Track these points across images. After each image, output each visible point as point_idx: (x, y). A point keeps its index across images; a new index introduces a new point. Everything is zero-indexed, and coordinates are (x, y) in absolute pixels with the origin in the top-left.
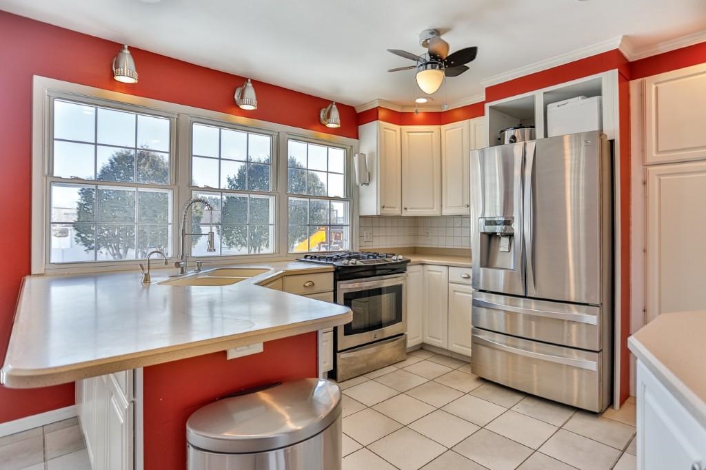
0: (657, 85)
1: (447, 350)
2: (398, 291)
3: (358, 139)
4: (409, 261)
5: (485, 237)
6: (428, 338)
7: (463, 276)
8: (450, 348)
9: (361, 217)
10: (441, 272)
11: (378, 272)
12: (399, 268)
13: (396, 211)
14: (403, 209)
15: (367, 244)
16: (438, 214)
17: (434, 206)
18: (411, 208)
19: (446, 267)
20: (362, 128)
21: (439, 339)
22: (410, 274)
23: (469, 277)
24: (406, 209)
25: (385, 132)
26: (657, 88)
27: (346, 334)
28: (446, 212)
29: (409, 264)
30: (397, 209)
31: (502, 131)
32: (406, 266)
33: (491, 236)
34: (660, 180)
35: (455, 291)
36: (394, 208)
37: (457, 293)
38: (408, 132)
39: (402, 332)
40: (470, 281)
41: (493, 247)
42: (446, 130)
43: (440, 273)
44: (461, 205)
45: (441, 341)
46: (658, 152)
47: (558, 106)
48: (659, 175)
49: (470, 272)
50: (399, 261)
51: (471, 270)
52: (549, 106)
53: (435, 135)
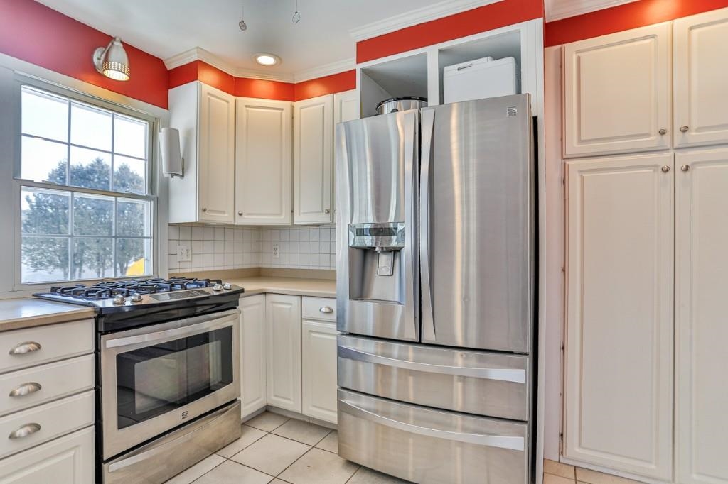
0: (579, 54)
1: (301, 414)
2: (226, 336)
3: (167, 109)
4: (242, 291)
5: (358, 254)
6: (274, 398)
7: (323, 310)
8: (306, 413)
9: (170, 225)
10: (291, 304)
11: (199, 310)
12: (228, 302)
13: (226, 218)
14: (237, 214)
15: (182, 265)
16: (287, 222)
17: (281, 211)
18: (249, 214)
19: (299, 298)
20: (172, 92)
21: (289, 399)
22: (244, 310)
23: (331, 312)
24: (241, 215)
25: (209, 99)
26: (579, 59)
27: (121, 426)
28: (298, 220)
29: (242, 295)
30: (226, 215)
31: (380, 104)
32: (239, 297)
33: (367, 252)
34: (582, 178)
35: (310, 331)
36: (224, 212)
37: (313, 335)
38: (246, 106)
39: (233, 399)
40: (334, 317)
41: (368, 267)
42: (301, 108)
43: (288, 307)
44: (321, 210)
45: (291, 403)
46: (580, 141)
47: (459, 69)
48: (581, 171)
49: (333, 304)
50: (225, 292)
51: (334, 301)
52: (446, 69)
53: (286, 114)
